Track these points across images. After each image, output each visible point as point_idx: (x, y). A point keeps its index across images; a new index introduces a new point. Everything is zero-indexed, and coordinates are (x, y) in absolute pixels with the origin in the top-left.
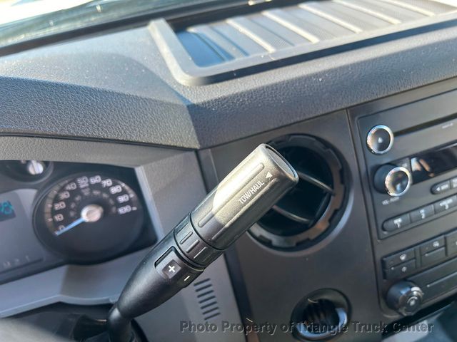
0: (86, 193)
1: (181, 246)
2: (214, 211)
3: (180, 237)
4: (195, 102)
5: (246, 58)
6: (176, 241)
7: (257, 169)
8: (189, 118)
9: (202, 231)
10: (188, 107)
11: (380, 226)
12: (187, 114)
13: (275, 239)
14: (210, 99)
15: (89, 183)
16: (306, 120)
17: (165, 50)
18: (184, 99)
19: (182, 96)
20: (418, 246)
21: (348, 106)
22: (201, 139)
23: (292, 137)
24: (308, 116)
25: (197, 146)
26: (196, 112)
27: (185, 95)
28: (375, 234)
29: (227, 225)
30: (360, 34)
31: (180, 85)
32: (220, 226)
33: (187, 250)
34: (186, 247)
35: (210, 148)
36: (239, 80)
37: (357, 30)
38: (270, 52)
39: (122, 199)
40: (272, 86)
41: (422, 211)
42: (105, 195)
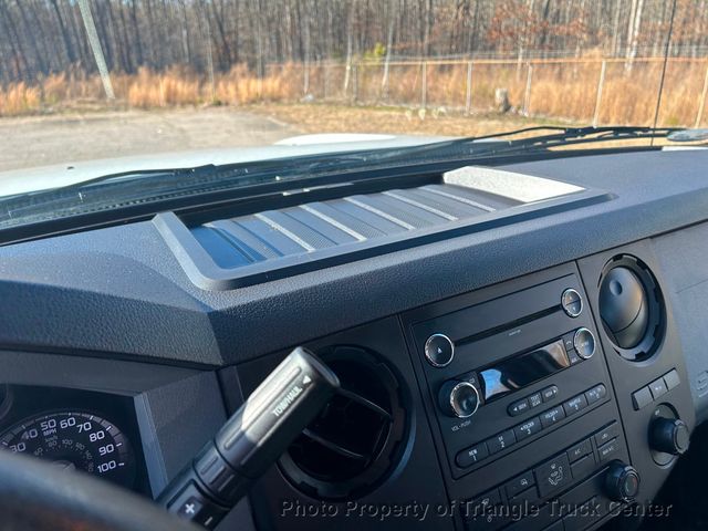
0: (52, 443)
1: (202, 477)
2: (243, 427)
3: (201, 467)
4: (218, 308)
5: (280, 258)
6: (196, 472)
7: (294, 373)
8: (210, 327)
9: (229, 455)
10: (209, 314)
11: (452, 461)
12: (207, 324)
13: (320, 487)
14: (237, 305)
15: (58, 426)
16: (352, 327)
17: (178, 250)
18: (204, 306)
19: (201, 303)
20: (503, 486)
21: (399, 310)
22: (224, 352)
23: (338, 348)
24: (354, 323)
25: (220, 362)
26: (219, 320)
27: (206, 301)
28: (447, 473)
29: (260, 443)
30: (413, 232)
31: (198, 289)
32: (251, 445)
33: (211, 481)
34: (209, 477)
35: (237, 364)
36: (272, 283)
37: (410, 227)
38: (310, 251)
39: (104, 450)
40: (311, 289)
41: (501, 439)
42: (79, 446)
